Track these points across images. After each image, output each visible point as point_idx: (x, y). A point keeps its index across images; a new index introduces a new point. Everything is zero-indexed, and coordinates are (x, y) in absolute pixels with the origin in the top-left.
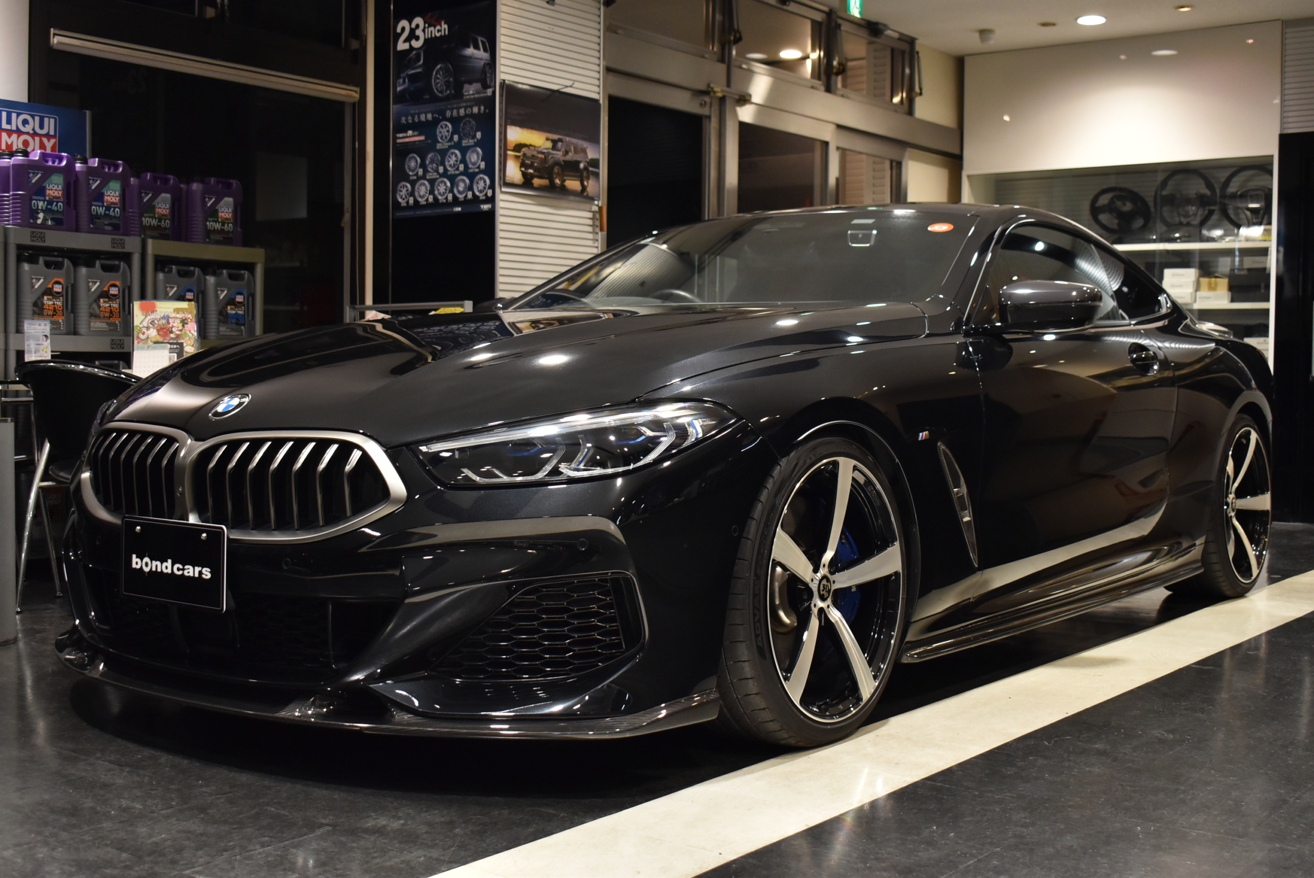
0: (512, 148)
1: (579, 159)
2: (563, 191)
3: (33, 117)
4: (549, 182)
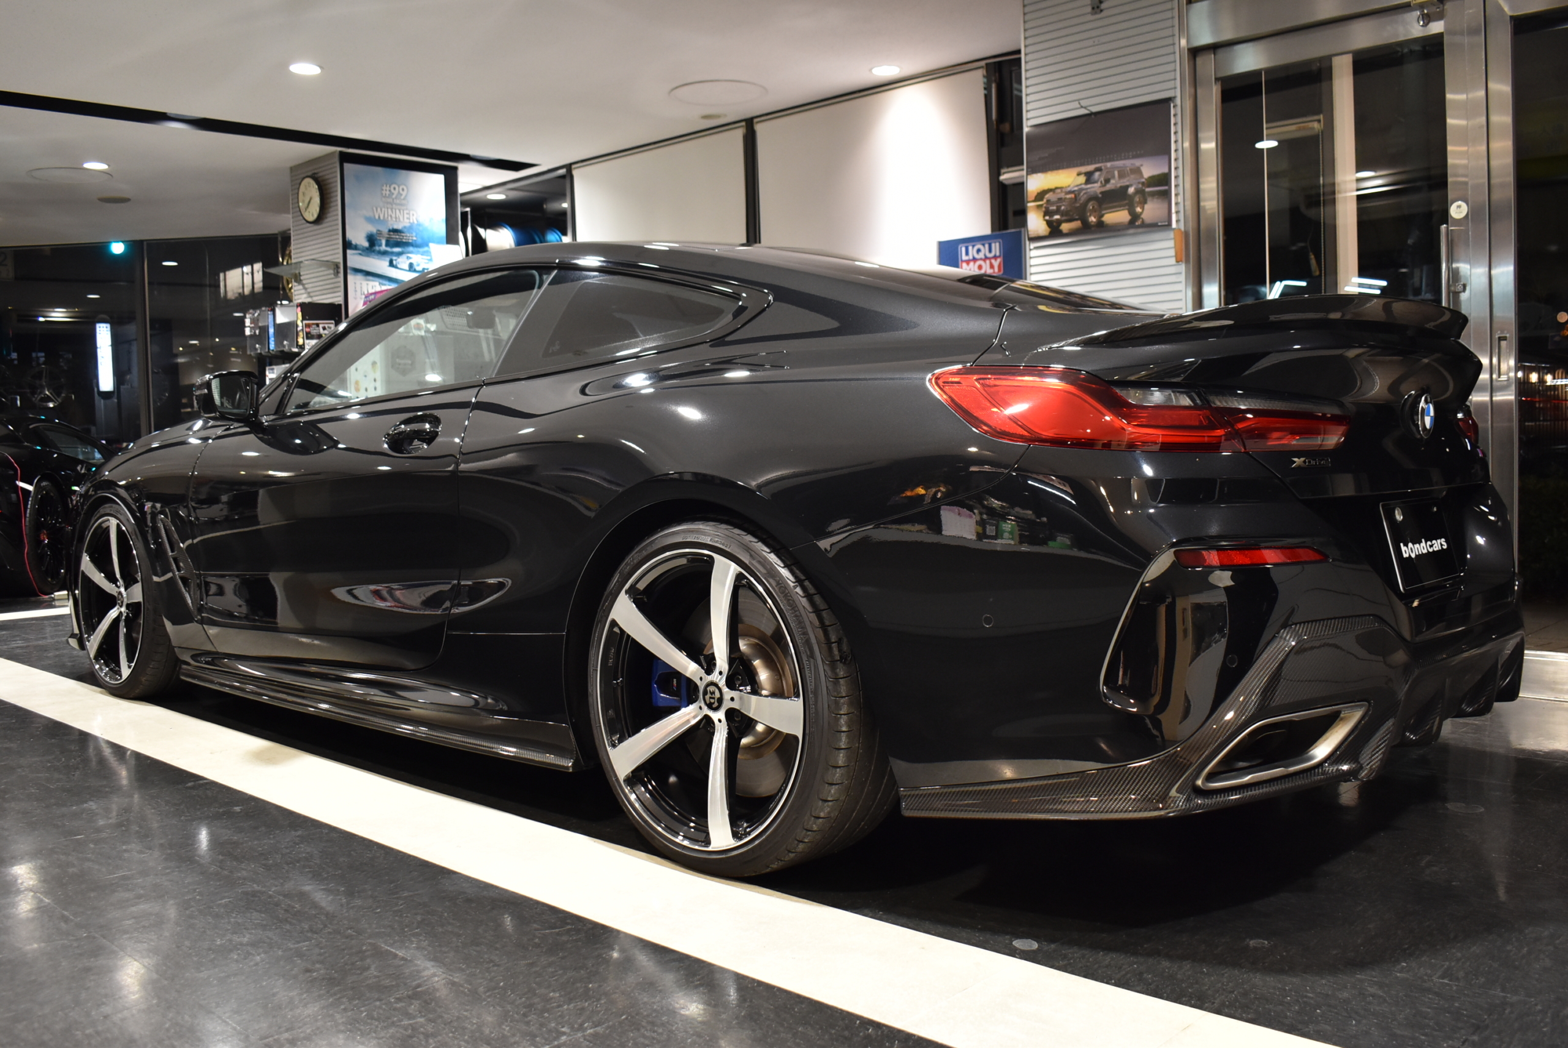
0: (1033, 198)
1: (1128, 183)
2: (1101, 226)
4: (1082, 223)
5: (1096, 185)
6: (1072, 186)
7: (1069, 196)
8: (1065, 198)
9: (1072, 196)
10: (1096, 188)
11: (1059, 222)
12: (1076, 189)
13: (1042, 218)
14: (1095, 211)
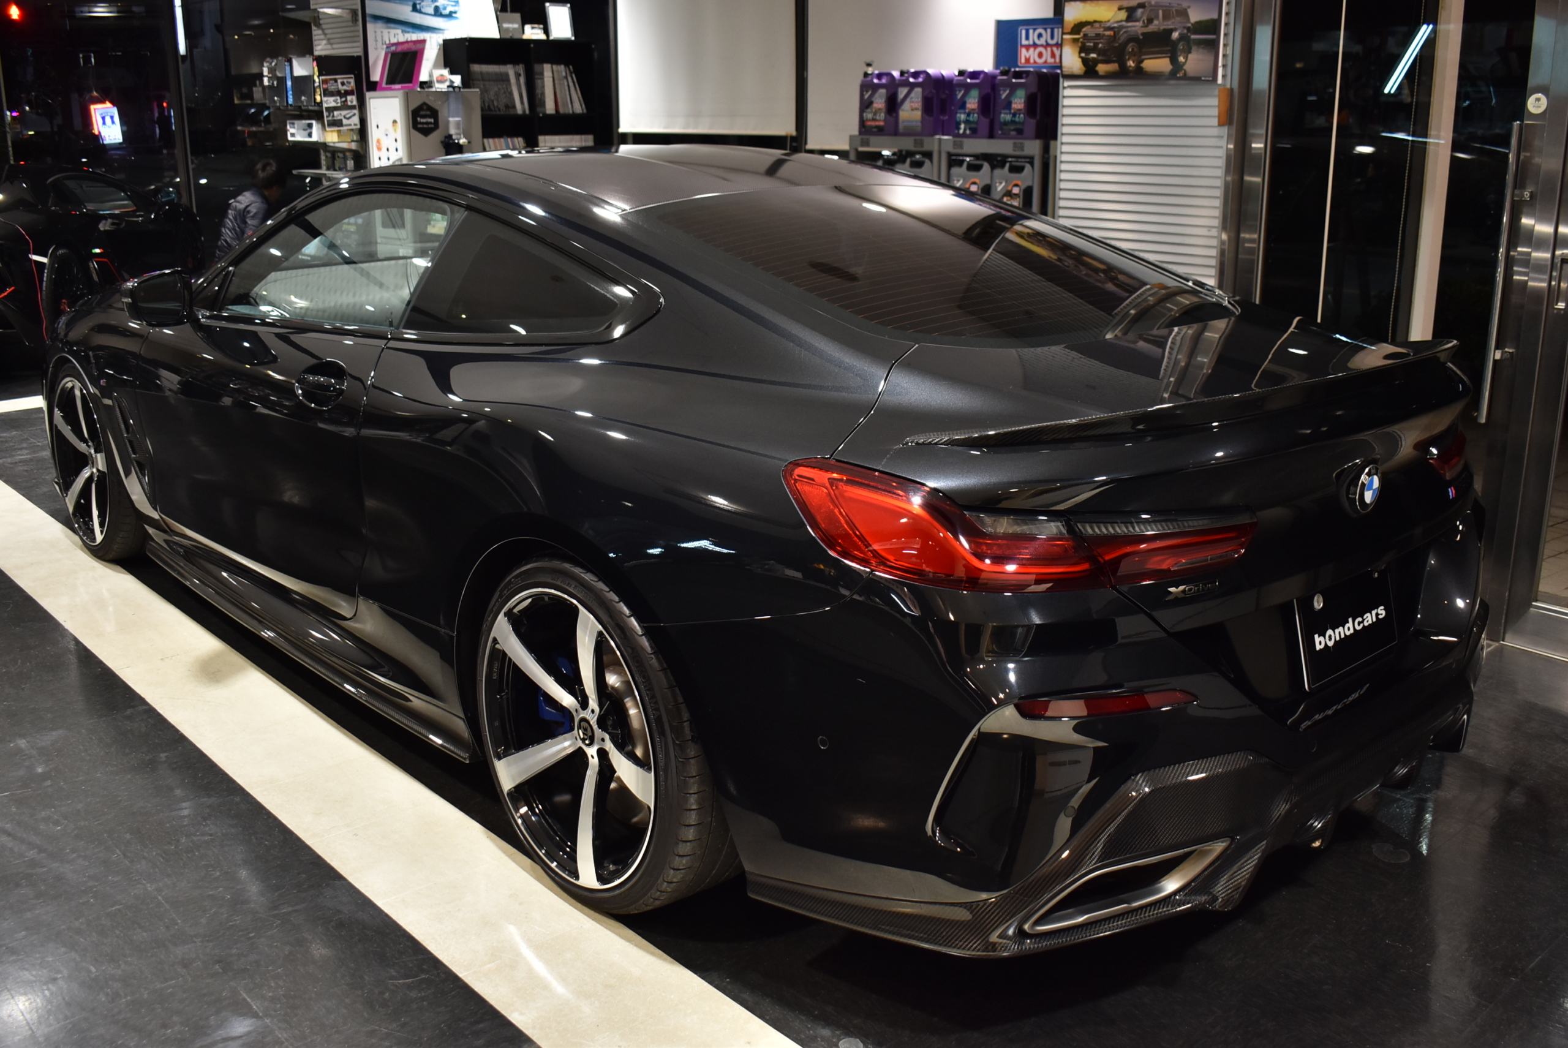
0: (1069, 30)
1: (1172, 26)
2: (1140, 75)
3: (1045, 29)
4: (1119, 66)
5: (1137, 24)
6: (1111, 21)
7: (1108, 33)
8: (1104, 35)
9: (1110, 33)
10: (1137, 27)
11: (1096, 62)
12: (1116, 25)
13: (1077, 54)
14: (1135, 55)
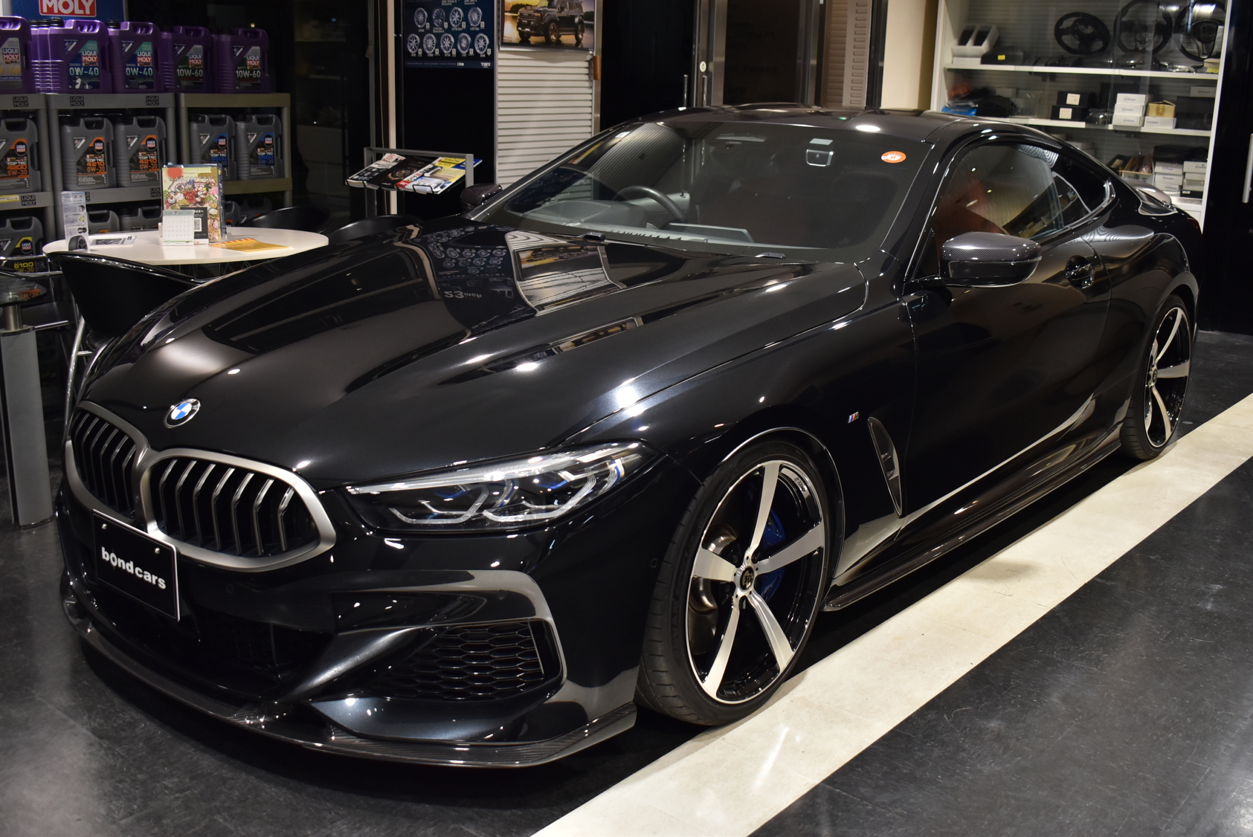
0: (510, 10)
1: (574, 14)
2: (559, 45)
4: (545, 38)
5: (555, 10)
6: (538, 6)
7: (536, 14)
8: (534, 16)
9: (539, 15)
10: (554, 12)
11: (529, 35)
12: (541, 9)
13: (515, 28)
14: (555, 32)
